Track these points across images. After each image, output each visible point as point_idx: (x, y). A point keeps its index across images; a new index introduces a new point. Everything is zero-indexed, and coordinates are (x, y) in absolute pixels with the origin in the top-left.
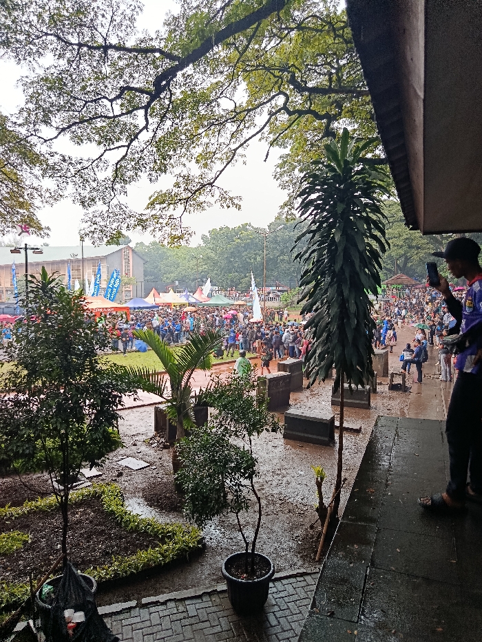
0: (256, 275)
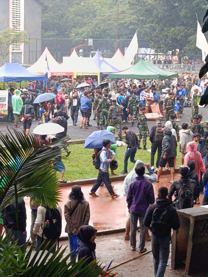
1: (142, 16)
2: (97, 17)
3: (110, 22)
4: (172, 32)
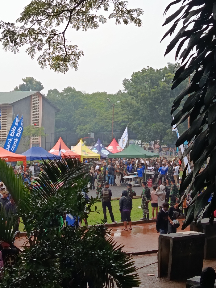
1: (131, 115)
2: (97, 117)
4: (154, 127)
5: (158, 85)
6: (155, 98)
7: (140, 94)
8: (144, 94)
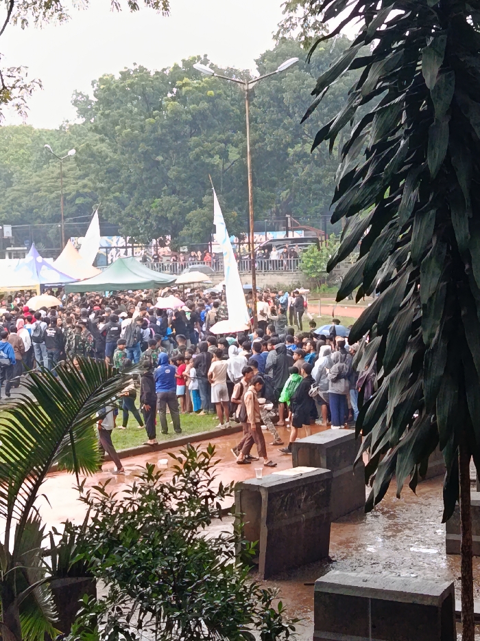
0: (228, 200)
2: (14, 185)
3: (40, 194)
4: (156, 207)
5: (160, 107)
6: (155, 139)
7: (120, 130)
8: (129, 130)
